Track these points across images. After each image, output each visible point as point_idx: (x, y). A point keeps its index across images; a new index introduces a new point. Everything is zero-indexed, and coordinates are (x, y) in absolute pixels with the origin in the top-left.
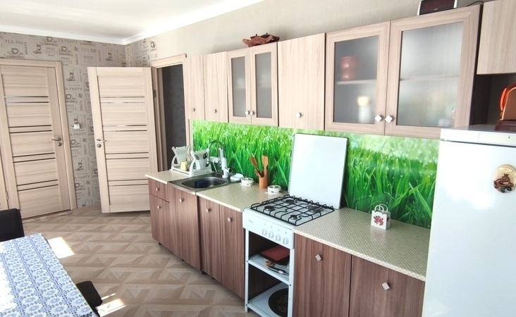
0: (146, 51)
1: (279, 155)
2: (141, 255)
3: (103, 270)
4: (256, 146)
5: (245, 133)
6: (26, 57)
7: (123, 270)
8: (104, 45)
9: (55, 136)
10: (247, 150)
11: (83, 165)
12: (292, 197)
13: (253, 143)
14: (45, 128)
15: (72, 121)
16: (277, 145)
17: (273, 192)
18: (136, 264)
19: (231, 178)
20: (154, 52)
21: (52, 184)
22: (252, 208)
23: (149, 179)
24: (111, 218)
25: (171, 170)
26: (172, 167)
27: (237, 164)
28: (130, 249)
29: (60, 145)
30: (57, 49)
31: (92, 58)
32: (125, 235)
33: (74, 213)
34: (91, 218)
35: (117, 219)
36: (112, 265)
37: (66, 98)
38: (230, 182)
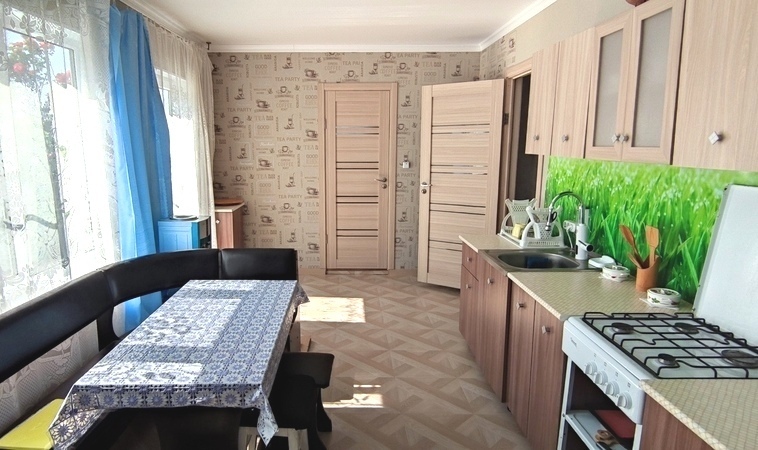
0: (503, 55)
1: (689, 229)
2: (436, 349)
3: (382, 352)
4: (646, 207)
5: (628, 181)
6: (361, 79)
7: (403, 360)
8: (452, 55)
9: (380, 175)
10: (629, 213)
11: (408, 215)
12: (697, 320)
13: (640, 201)
14: (371, 166)
15: (401, 158)
16: (687, 207)
17: (658, 301)
18: (424, 359)
19: (591, 262)
20: (512, 55)
21: (370, 233)
22: (584, 319)
23: (464, 244)
24: (427, 290)
25: (500, 235)
26: (502, 231)
27: (607, 239)
28: (426, 336)
29: (385, 187)
30: (395, 66)
31: (434, 74)
32: (430, 316)
33: (390, 275)
34: (404, 284)
35: (433, 294)
36: (396, 349)
37: (398, 128)
38: (587, 268)
